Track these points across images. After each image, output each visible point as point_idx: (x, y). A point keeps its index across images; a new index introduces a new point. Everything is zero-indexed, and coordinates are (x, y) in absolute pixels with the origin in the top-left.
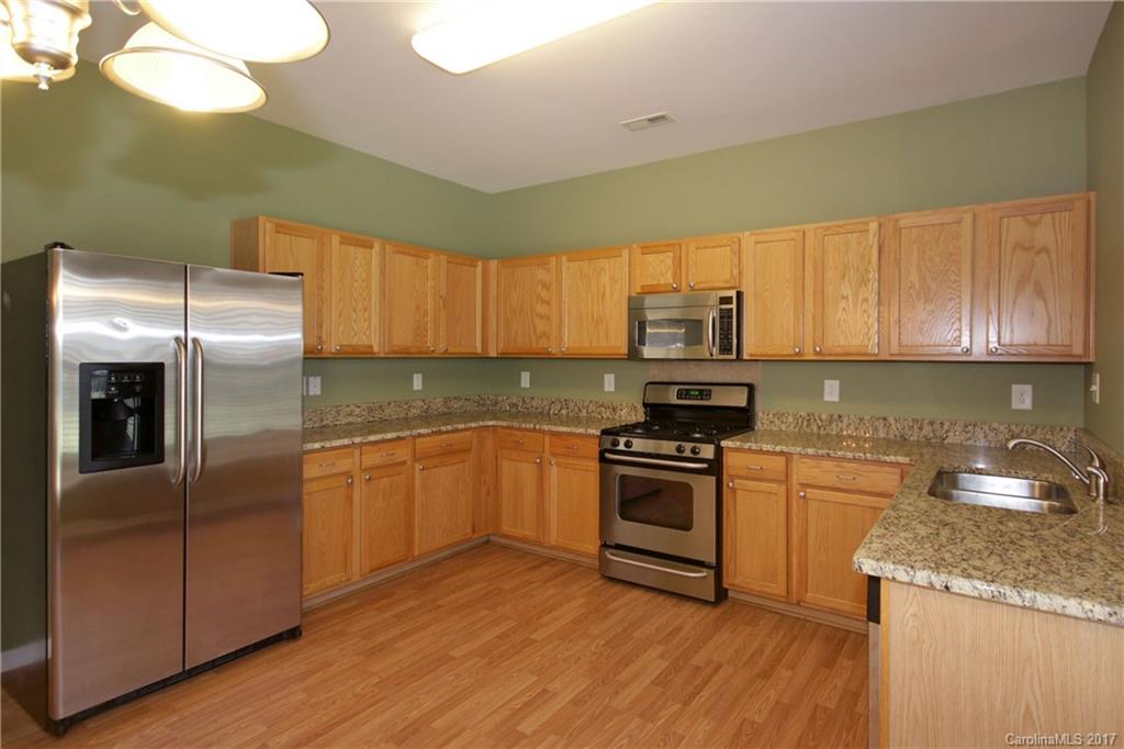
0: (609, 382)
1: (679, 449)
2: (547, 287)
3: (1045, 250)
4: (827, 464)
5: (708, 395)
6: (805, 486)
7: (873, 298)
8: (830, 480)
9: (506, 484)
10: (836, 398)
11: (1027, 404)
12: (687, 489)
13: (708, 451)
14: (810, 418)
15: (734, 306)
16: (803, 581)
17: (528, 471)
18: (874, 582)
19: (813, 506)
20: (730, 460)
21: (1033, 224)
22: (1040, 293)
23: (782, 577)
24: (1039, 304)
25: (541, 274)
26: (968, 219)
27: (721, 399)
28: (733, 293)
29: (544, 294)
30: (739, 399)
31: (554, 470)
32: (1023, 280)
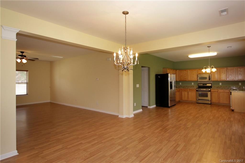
0: (193, 84)
1: (206, 89)
2: (186, 73)
3: (241, 71)
4: (222, 90)
5: (206, 85)
6: (220, 92)
7: (226, 75)
8: (222, 92)
9: (183, 94)
10: (221, 85)
11: (241, 85)
12: (207, 93)
13: (209, 89)
14: (218, 87)
15: (210, 76)
16: (220, 101)
17: (186, 93)
18: (231, 92)
19: (221, 94)
20: (212, 90)
21: (241, 69)
22: (241, 75)
23: (218, 101)
24: (241, 76)
25: (185, 72)
26: (235, 68)
27: (208, 85)
28: (210, 74)
29: (186, 74)
30: (210, 85)
31: (190, 93)
32: (240, 74)
